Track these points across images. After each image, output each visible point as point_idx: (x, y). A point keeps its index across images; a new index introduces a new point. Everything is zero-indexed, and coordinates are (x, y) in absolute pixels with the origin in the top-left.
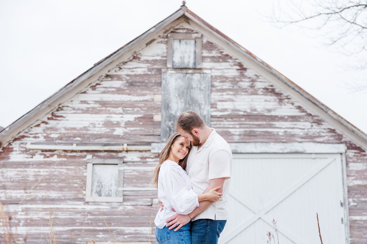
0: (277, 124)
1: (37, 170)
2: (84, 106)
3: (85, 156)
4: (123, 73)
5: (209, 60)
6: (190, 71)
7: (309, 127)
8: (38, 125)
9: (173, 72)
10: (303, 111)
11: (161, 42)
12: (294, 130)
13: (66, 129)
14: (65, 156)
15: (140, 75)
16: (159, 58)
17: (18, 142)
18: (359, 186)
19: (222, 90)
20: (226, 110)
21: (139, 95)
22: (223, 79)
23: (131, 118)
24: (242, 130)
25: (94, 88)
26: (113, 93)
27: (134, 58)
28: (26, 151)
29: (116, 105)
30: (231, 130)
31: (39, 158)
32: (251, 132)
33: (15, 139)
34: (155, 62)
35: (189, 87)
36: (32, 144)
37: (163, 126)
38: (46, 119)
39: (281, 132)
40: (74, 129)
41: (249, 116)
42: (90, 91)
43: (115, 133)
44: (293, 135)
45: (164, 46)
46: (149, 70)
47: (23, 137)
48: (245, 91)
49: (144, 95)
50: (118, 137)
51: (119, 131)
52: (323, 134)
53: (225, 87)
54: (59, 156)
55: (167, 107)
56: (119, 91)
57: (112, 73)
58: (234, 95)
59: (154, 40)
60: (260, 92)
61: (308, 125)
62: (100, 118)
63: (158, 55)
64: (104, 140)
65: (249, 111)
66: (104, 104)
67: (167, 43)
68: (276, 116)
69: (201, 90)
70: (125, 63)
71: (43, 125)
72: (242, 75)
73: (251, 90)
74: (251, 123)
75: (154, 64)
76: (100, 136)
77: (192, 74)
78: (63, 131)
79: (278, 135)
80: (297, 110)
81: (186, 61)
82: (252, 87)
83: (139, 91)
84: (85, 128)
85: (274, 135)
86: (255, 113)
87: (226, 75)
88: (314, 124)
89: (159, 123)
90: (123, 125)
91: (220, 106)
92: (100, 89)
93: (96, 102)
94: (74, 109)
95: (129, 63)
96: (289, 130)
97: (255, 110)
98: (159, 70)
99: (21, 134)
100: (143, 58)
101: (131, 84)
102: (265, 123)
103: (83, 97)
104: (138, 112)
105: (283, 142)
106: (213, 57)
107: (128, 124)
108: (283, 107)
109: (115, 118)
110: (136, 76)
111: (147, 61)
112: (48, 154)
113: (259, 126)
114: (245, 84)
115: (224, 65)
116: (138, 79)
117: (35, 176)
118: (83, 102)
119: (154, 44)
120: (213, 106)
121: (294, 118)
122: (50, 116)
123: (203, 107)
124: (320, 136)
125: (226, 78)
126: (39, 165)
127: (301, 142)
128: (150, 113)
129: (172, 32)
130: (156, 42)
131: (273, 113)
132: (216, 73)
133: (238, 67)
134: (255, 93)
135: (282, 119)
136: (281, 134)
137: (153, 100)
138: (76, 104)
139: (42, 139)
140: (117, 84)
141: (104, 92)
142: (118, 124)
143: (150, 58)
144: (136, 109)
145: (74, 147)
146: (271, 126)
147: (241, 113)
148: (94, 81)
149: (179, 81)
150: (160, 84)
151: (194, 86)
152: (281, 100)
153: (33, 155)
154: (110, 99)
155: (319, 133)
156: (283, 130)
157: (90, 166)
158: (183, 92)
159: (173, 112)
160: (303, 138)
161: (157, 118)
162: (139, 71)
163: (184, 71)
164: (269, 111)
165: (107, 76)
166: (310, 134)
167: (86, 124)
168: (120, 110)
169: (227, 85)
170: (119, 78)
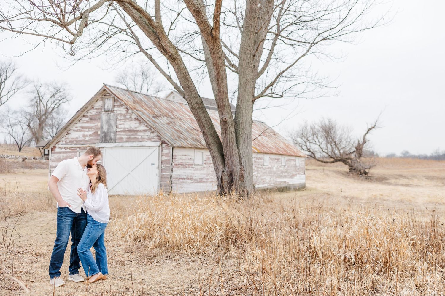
0: (139, 133)
1: (63, 154)
2: (76, 129)
3: (76, 149)
4: (88, 114)
5: (116, 107)
6: (110, 112)
7: (150, 134)
8: (63, 137)
9: (104, 113)
10: (148, 128)
11: (101, 100)
12: (145, 136)
13: (71, 138)
14: (71, 149)
15: (94, 115)
16: (100, 107)
17: (57, 144)
18: (166, 160)
19: (121, 120)
20: (121, 128)
21: (93, 123)
22: (121, 115)
23: (91, 133)
24: (127, 137)
25: (79, 121)
26: (85, 123)
27: (92, 108)
28: (60, 148)
29: (86, 128)
30: (123, 137)
31: (63, 150)
32: (130, 137)
33: (57, 143)
34: (99, 108)
35: (109, 119)
36: (61, 145)
37: (101, 136)
38: (65, 135)
39: (140, 137)
40: (73, 138)
41: (130, 131)
42: (78, 123)
43: (86, 139)
44: (144, 138)
45: (101, 102)
46: (97, 113)
47: (59, 142)
48: (128, 119)
49: (95, 123)
50: (87, 141)
51: (87, 139)
52: (154, 137)
53: (121, 118)
54: (69, 149)
55: (102, 128)
56: (87, 122)
57: (85, 115)
58: (124, 121)
59: (98, 100)
60: (133, 120)
61: (149, 133)
62: (81, 134)
63: (100, 106)
64: (82, 143)
65: (129, 128)
66: (82, 128)
67: (102, 100)
68: (138, 130)
69: (113, 120)
70: (89, 110)
71: (64, 137)
72: (127, 113)
73: (130, 119)
74: (130, 133)
75: (99, 110)
76: (81, 141)
77: (110, 113)
78: (71, 139)
79: (139, 138)
80: (146, 127)
81: (109, 107)
82: (131, 117)
83: (94, 122)
84: (77, 138)
85: (137, 138)
86: (131, 129)
87: (122, 113)
88: (152, 133)
89: (99, 135)
90: (88, 136)
91: (120, 126)
92: (81, 122)
93: (80, 127)
94: (73, 130)
95: (91, 110)
96: (143, 136)
97: (131, 128)
98: (100, 112)
99: (59, 141)
100: (95, 108)
101: (91, 119)
102: (134, 133)
103: (76, 125)
104: (93, 131)
105: (141, 142)
106: (118, 105)
107: (90, 135)
108: (141, 126)
109: (86, 133)
110: (92, 115)
111: (96, 109)
112: (66, 148)
113: (133, 135)
114: (128, 117)
115: (122, 109)
116: (93, 117)
117: (63, 157)
118: (76, 127)
119: (98, 101)
120: (117, 126)
121: (145, 131)
122: (66, 133)
123: (114, 127)
124: (154, 138)
125: (122, 114)
126: (64, 152)
127: (146, 141)
128: (97, 131)
129: (105, 95)
130: (99, 100)
131: (138, 129)
132: (119, 112)
133: (126, 109)
134: (131, 120)
135: (140, 131)
136: (140, 138)
137: (98, 125)
138: (74, 128)
139: (64, 143)
140: (86, 119)
141: (83, 123)
142: (87, 136)
143: (97, 108)
144: (93, 129)
145: (73, 146)
146: (136, 135)
147: (127, 129)
148: (79, 118)
149: (106, 117)
150: (100, 118)
151: (111, 118)
152: (140, 123)
153: (62, 149)
154: (84, 126)
155: (153, 137)
156: (140, 136)
157: (78, 153)
158: (107, 121)
159: (104, 130)
160: (147, 139)
161: (99, 133)
162: (94, 113)
163: (108, 112)
164: (136, 128)
165: (84, 116)
166: (150, 137)
167: (77, 136)
168: (87, 130)
169: (122, 117)
170: (87, 116)
